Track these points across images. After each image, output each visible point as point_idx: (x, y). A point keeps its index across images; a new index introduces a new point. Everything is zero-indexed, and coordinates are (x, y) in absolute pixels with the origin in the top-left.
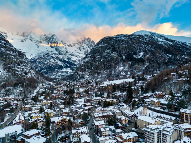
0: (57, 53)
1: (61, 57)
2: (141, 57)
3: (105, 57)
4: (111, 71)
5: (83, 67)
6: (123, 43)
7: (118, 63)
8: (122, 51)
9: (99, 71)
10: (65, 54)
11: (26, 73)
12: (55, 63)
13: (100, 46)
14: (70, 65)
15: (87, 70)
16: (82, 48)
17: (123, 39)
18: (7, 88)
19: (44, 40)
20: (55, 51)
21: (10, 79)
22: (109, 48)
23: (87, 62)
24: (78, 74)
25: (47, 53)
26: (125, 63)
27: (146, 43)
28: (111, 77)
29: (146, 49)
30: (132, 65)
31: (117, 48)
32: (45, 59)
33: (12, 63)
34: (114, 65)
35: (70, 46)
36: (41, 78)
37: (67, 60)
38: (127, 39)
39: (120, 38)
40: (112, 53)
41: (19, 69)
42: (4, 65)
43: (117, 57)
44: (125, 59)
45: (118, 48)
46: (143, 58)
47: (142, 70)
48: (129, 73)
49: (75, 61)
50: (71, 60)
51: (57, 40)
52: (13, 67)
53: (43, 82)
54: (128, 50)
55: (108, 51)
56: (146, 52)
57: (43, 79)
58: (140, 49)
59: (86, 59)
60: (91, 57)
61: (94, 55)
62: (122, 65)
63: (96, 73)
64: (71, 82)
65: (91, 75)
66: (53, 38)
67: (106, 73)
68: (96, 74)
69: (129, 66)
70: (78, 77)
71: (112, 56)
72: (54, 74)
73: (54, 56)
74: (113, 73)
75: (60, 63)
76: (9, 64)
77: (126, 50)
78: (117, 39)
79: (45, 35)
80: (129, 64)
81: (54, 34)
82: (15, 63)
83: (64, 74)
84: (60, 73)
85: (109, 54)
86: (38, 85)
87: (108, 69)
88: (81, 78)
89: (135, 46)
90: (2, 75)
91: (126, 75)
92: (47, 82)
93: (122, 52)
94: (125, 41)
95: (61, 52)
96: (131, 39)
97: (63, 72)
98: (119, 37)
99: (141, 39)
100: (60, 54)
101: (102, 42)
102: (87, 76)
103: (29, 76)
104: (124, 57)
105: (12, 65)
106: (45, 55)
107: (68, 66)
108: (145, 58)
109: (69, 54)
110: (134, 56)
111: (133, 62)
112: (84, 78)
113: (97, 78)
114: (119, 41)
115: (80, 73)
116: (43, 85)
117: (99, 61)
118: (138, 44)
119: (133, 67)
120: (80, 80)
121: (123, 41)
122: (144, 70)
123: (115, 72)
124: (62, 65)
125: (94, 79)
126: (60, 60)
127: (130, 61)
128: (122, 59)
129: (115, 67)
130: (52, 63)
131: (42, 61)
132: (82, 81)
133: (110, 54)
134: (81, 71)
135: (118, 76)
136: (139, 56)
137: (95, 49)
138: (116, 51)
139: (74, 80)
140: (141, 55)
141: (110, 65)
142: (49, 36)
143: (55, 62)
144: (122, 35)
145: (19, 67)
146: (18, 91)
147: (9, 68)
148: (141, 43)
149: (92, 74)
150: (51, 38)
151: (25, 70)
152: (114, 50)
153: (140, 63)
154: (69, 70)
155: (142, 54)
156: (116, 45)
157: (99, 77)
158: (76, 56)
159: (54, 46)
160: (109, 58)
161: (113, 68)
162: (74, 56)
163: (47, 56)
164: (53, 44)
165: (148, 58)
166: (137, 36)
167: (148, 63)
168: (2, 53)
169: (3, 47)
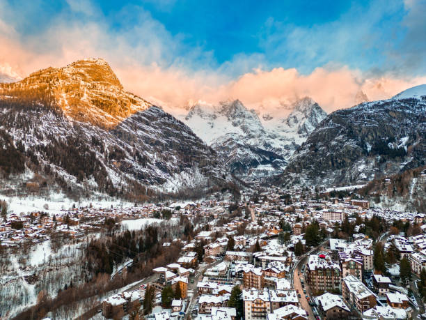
0: (245, 135)
1: (252, 142)
2: (401, 147)
3: (333, 149)
4: (343, 172)
5: (296, 166)
6: (368, 122)
7: (358, 158)
9: (323, 172)
10: (260, 136)
11: (224, 177)
12: (244, 156)
13: (325, 128)
14: (270, 158)
15: (303, 170)
16: (292, 120)
17: (370, 112)
18: (215, 194)
19: (220, 113)
20: (242, 133)
22: (343, 133)
23: (303, 158)
24: (289, 177)
25: (228, 138)
26: (369, 159)
27: (418, 117)
28: (343, 182)
29: (416, 131)
30: (383, 161)
31: (357, 132)
32: (227, 148)
33: (207, 165)
34: (349, 161)
35: (268, 118)
36: (238, 183)
37: (263, 148)
38: (380, 111)
39: (364, 111)
40: (346, 141)
41: (215, 170)
42: (199, 167)
43: (356, 148)
44: (371, 151)
45: (360, 131)
47: (397, 169)
48: (373, 175)
49: (280, 150)
50: (271, 147)
51: (243, 111)
52: (209, 170)
53: (242, 188)
55: (341, 136)
56: (413, 137)
58: (403, 131)
59: (303, 152)
60: (310, 148)
61: (315, 145)
62: (364, 162)
63: (318, 175)
65: (311, 178)
66: (236, 108)
67: (336, 175)
68: (319, 177)
69: (376, 163)
70: (289, 181)
71: (346, 146)
72: (244, 175)
73: (241, 142)
74: (347, 175)
75: (253, 156)
76: (204, 166)
78: (359, 114)
79: (221, 103)
80: (377, 160)
81: (238, 100)
82: (210, 164)
83: (262, 174)
84: (255, 174)
85: (341, 142)
87: (339, 169)
88: (294, 183)
89: (393, 125)
90: (201, 179)
91: (368, 178)
92: (247, 189)
93: (366, 138)
94: (374, 116)
95: (252, 133)
96: (387, 111)
97: (259, 171)
98: (362, 109)
99: (408, 108)
100: (250, 136)
101: (331, 121)
102: (303, 180)
103: (227, 180)
104: (369, 148)
105: (207, 167)
106: (226, 142)
107: (268, 161)
108: (409, 148)
109: (267, 134)
110: (390, 144)
111: (384, 156)
112: (299, 182)
113: (321, 182)
114: (362, 116)
115: (293, 175)
117: (323, 154)
118: (402, 119)
119: (383, 165)
120: (293, 185)
121: (369, 117)
122: (401, 170)
123: (350, 174)
124: (257, 158)
125: (315, 184)
126: (252, 149)
127: (380, 155)
128: (365, 153)
129: (351, 165)
130: (239, 156)
131: (223, 153)
132: (296, 187)
133: (344, 143)
134: (293, 172)
135: (354, 180)
136: (399, 144)
137: (317, 134)
138: (355, 137)
139: (283, 186)
140: (404, 143)
141: (343, 162)
142: (229, 103)
143: (244, 153)
144: (370, 105)
146: (228, 196)
147: (206, 170)
148: (407, 117)
149: (312, 176)
150: (232, 107)
151: (222, 172)
152: (351, 135)
153: (397, 158)
154: (269, 168)
155: (405, 140)
156: (356, 126)
157: (323, 181)
158: (280, 138)
159: (239, 122)
160: (341, 151)
161: (348, 167)
162: (276, 139)
163: (230, 144)
164: (237, 119)
165: (414, 149)
166: (402, 104)
167: (412, 158)
168: (195, 152)
169: (194, 144)
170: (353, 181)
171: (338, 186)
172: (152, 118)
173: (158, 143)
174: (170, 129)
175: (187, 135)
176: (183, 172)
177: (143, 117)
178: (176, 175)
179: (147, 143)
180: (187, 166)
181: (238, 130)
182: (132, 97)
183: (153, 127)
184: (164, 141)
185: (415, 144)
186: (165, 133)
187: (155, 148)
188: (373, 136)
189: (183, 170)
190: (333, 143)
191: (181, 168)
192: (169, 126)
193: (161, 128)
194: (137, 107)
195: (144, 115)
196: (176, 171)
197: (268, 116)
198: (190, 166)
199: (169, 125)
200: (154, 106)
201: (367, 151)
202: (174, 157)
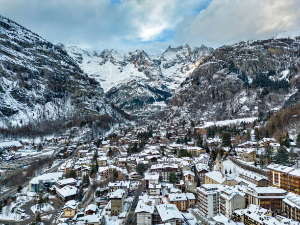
0: (147, 78)
1: (152, 84)
2: (283, 79)
3: (215, 82)
4: (224, 105)
5: (179, 99)
6: (249, 56)
7: (239, 90)
8: (248, 70)
9: (204, 105)
10: (159, 80)
11: (98, 109)
12: (142, 94)
13: (208, 63)
14: (165, 96)
15: (185, 103)
16: (185, 69)
17: (250, 48)
18: (72, 128)
19: (129, 61)
20: (144, 77)
21: (78, 117)
22: (224, 67)
23: (186, 91)
24: (171, 110)
25: (132, 79)
26: (251, 91)
28: (224, 115)
29: (296, 64)
30: (265, 93)
31: (238, 66)
32: (131, 88)
33: (81, 96)
34: (230, 94)
35: (167, 67)
36: (119, 116)
37: (160, 88)
38: (260, 47)
39: (245, 48)
40: (228, 74)
41: (89, 104)
42: (72, 98)
43: (237, 81)
44: (251, 84)
45: (241, 66)
46: (287, 80)
47: (282, 102)
48: (256, 108)
49: (174, 90)
50: (167, 88)
52: (82, 101)
53: (120, 122)
54: (259, 68)
55: (223, 70)
56: (294, 70)
57: (122, 116)
58: (282, 65)
59: (185, 86)
60: (192, 82)
61: (197, 79)
62: (245, 94)
63: (199, 108)
64: (161, 121)
65: (191, 111)
66: (142, 57)
67: (216, 108)
68: (200, 110)
69: (258, 95)
70: (171, 114)
71: (228, 79)
72: (141, 110)
73: (142, 83)
74: (228, 108)
75: (150, 94)
76: (78, 97)
77: (254, 68)
78: (240, 50)
79: (130, 53)
80: (259, 92)
81: (143, 51)
83: (156, 110)
84: (150, 109)
85: (222, 75)
86: (113, 125)
87: (220, 102)
88: (175, 116)
89: (273, 60)
90: (69, 111)
91: (251, 110)
92: (127, 122)
93: (247, 72)
94: (254, 52)
95: (153, 77)
96: (266, 47)
97: (154, 107)
98: (243, 46)
99: (286, 46)
100: (152, 80)
101: (214, 57)
102: (183, 113)
103: (102, 112)
104: (250, 81)
105: (81, 98)
106: (129, 83)
107: (162, 98)
108: (291, 80)
109: (165, 79)
110: (270, 77)
111: (267, 88)
112: (179, 115)
113: (201, 115)
114: (243, 52)
115: (175, 108)
116: (120, 126)
117: (205, 88)
118: (281, 54)
119: (266, 97)
120: (173, 118)
121: (250, 52)
122: (287, 102)
123: (231, 106)
124: (153, 96)
125: (194, 117)
126: (151, 89)
127: (261, 87)
128: (246, 85)
129: (232, 98)
130: (138, 94)
131: (126, 91)
132: (175, 120)
133: (225, 76)
134: (175, 105)
135: (236, 112)
136: (280, 77)
137: (201, 69)
138: (236, 71)
139: (165, 119)
140: (285, 76)
141: (224, 95)
142: (136, 53)
143: (143, 92)
144: (250, 42)
145: (90, 100)
146: (84, 132)
147: (78, 102)
148: (285, 53)
149: (193, 109)
150: (138, 57)
151: (97, 104)
152: (232, 68)
153: (281, 90)
154: (163, 104)
155: (286, 73)
156: (237, 61)
157: (204, 114)
158: (175, 82)
159: (143, 68)
160: (223, 83)
161: (229, 99)
162: (172, 83)
163: (133, 84)
164: (142, 66)
165: (297, 80)
166: (280, 42)
167: (297, 90)
168: (71, 82)
169: (71, 74)
170: (235, 114)
171: (219, 119)
172: (25, 45)
173: (24, 70)
174: (46, 57)
175: (67, 65)
176: (49, 103)
177: (13, 42)
178: (38, 106)
179: (9, 68)
180: (57, 96)
181: (142, 75)
182: (5, 21)
183: (24, 53)
184: (33, 69)
185: (296, 76)
186: (39, 60)
187: (19, 75)
188: (253, 70)
189: (50, 101)
190: (215, 76)
191: (48, 98)
192: (46, 55)
193: (35, 55)
194: (9, 32)
195: (15, 41)
196: (38, 101)
197: (167, 65)
198: (61, 97)
199: (46, 53)
200: (34, 34)
201: (248, 84)
202: (43, 86)
